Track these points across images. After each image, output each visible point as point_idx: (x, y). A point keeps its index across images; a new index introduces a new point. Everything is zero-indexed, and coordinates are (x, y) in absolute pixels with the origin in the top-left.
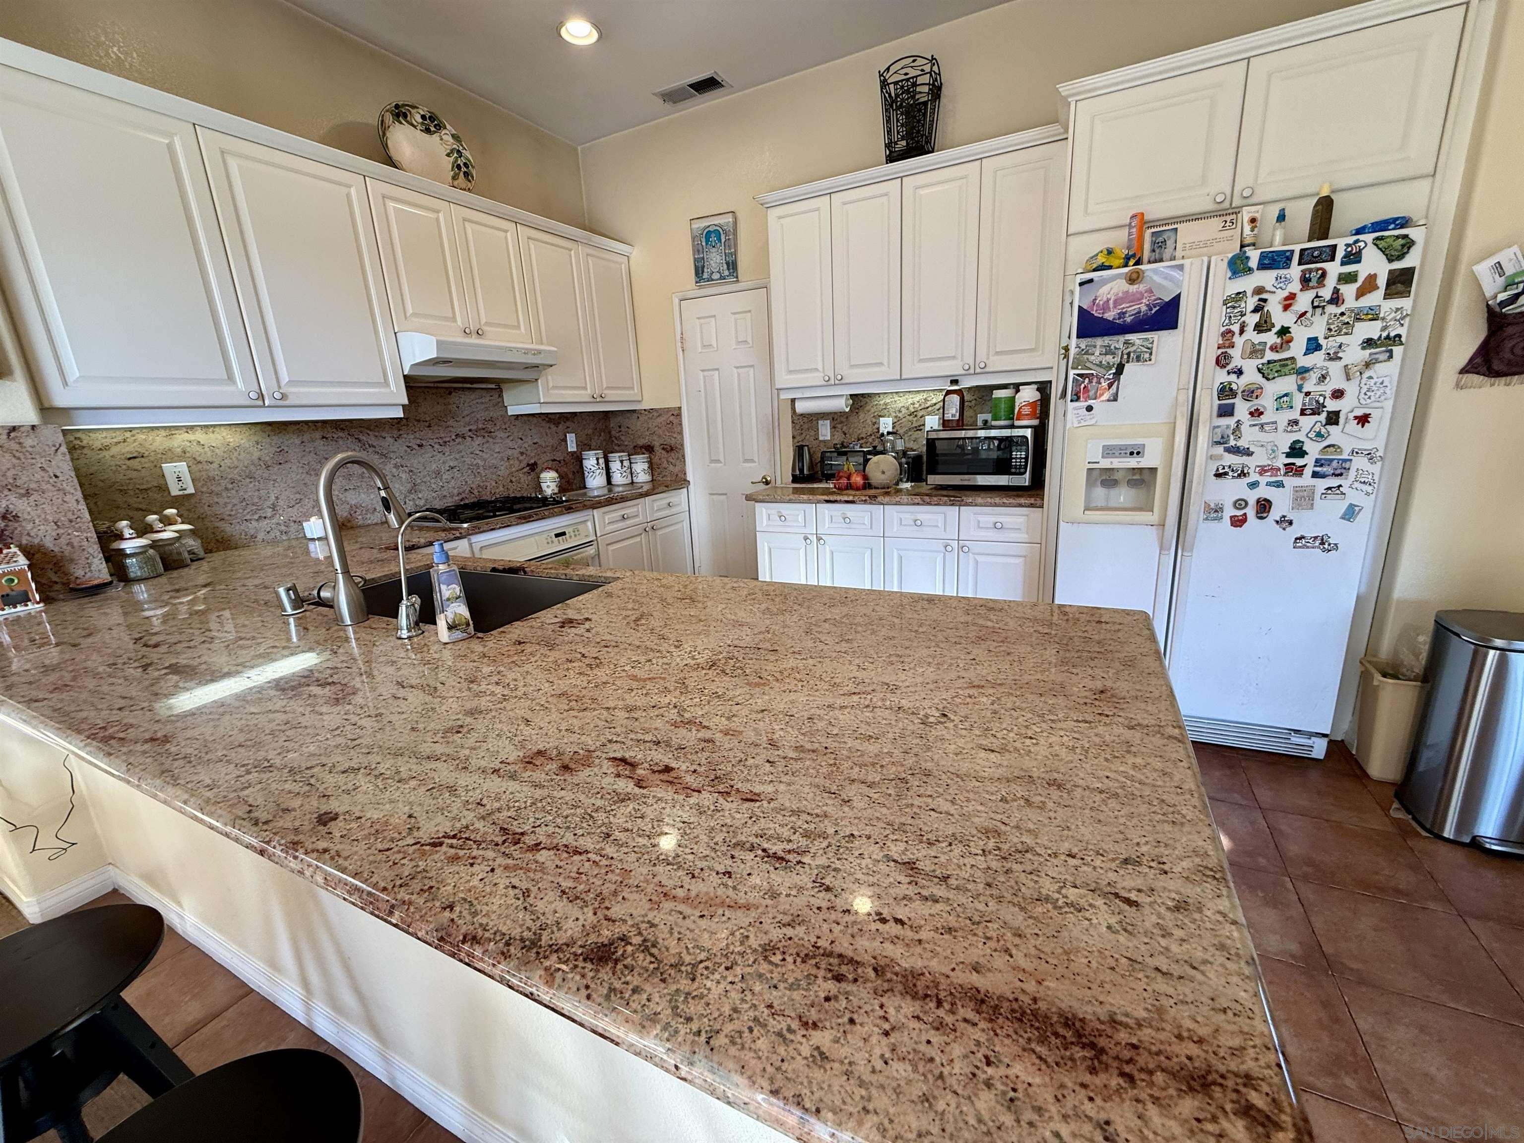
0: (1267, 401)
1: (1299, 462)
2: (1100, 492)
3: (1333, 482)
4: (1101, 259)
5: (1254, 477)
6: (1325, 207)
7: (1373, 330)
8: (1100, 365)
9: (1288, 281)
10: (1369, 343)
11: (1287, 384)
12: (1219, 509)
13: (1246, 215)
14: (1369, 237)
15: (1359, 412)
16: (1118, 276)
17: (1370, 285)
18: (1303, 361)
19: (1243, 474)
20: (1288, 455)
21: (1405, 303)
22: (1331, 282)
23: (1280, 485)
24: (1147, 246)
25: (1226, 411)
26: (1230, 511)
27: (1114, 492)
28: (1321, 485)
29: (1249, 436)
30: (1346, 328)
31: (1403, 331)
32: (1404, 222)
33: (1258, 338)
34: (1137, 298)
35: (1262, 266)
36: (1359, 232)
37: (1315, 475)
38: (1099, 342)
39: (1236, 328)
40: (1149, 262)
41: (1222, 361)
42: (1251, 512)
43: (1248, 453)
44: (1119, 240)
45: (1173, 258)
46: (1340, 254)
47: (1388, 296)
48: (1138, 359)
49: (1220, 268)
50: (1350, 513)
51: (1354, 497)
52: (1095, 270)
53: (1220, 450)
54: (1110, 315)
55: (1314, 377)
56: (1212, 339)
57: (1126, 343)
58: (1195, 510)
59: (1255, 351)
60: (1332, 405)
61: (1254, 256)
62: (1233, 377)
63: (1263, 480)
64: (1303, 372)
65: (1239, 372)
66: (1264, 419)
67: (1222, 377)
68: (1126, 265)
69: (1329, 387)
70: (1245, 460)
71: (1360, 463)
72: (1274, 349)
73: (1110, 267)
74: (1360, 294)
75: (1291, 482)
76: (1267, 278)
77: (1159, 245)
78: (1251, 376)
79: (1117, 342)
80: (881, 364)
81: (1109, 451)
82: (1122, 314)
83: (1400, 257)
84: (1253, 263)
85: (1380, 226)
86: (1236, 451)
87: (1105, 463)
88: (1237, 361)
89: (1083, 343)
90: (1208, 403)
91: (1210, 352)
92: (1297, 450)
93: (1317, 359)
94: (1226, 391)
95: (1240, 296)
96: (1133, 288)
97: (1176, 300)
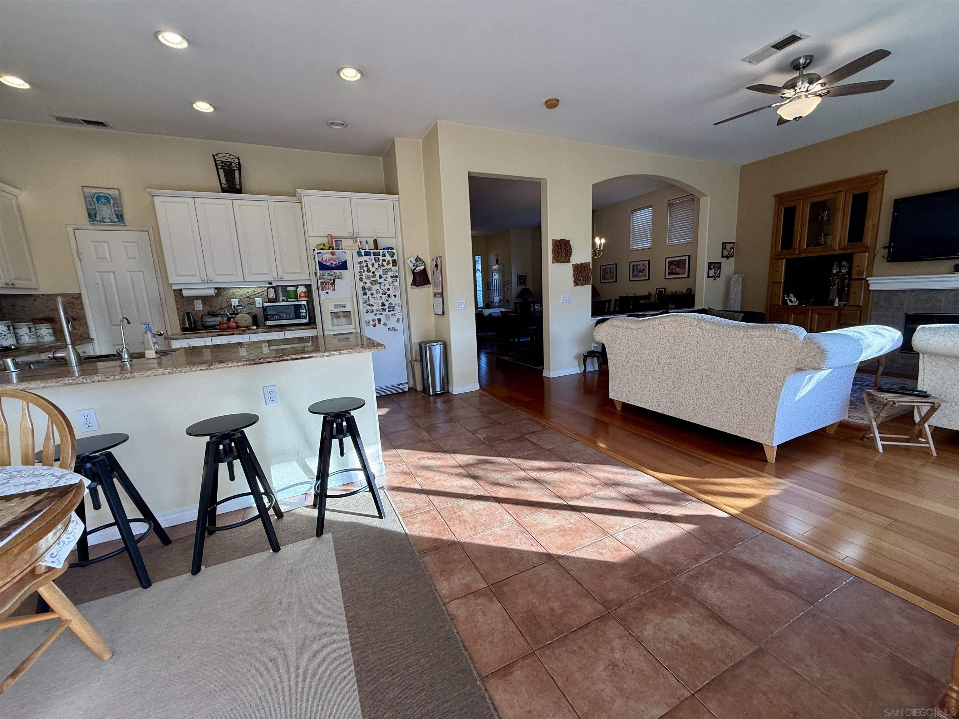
0: (374, 291)
1: (384, 307)
2: (335, 320)
3: (393, 312)
4: (322, 247)
5: (375, 312)
6: (375, 241)
7: (391, 274)
8: (328, 279)
9: (371, 259)
10: (392, 277)
11: (377, 287)
12: (369, 322)
13: (358, 239)
14: (386, 251)
15: (394, 294)
16: (328, 252)
17: (388, 263)
18: (380, 281)
19: (373, 312)
20: (382, 306)
21: (397, 268)
22: (381, 260)
23: (382, 314)
24: (334, 244)
25: (365, 294)
26: (372, 323)
27: (340, 320)
28: (391, 313)
29: (372, 301)
30: (386, 273)
31: (397, 274)
32: (392, 249)
33: (368, 274)
34: (335, 260)
35: (365, 255)
36: (384, 249)
37: (389, 311)
38: (326, 272)
39: (362, 271)
40: (336, 249)
41: (361, 280)
42: (377, 322)
43: (372, 306)
44: (325, 240)
45: (342, 249)
46: (381, 254)
47: (393, 266)
48: (339, 278)
49: (355, 255)
50: (398, 321)
51: (398, 316)
52: (320, 249)
53: (366, 305)
54: (328, 264)
55: (382, 285)
56: (357, 274)
57: (334, 273)
58: (364, 324)
59: (368, 278)
60: (388, 292)
61: (363, 252)
62: (364, 284)
63: (378, 313)
64: (380, 283)
65: (366, 283)
66: (374, 296)
67: (362, 284)
68: (329, 249)
69: (386, 288)
70: (372, 307)
71: (397, 307)
72: (372, 277)
73: (325, 249)
74: (387, 265)
75: (384, 313)
76: (367, 258)
77: (337, 245)
78: (369, 285)
79: (332, 272)
80: (233, 275)
81: (336, 306)
82: (332, 264)
83: (393, 257)
84: (363, 254)
85: (388, 249)
86: (369, 305)
87: (335, 310)
88: (364, 280)
89: (322, 272)
90: (360, 292)
91: (358, 278)
92: (383, 305)
93: (381, 280)
94: (364, 288)
95: (361, 262)
96: (333, 257)
97: (346, 261)
